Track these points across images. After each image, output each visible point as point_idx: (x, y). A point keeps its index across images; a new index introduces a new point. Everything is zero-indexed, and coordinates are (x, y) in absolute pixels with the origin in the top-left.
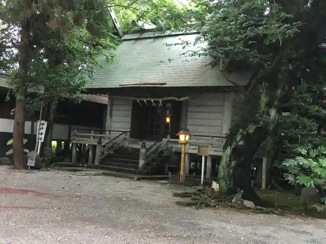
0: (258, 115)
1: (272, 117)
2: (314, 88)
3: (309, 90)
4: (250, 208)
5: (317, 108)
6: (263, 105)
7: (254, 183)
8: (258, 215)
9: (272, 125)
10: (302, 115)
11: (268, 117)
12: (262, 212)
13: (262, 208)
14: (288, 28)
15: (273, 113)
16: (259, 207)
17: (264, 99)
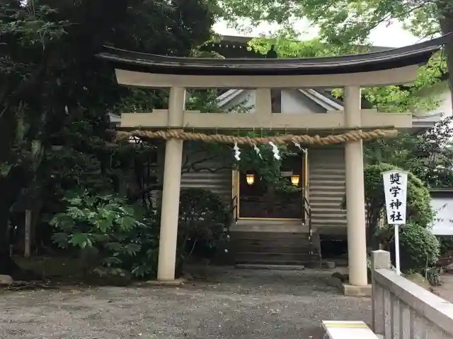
0: (14, 150)
1: (34, 153)
2: (94, 113)
3: (87, 116)
4: (6, 285)
5: (97, 140)
6: (21, 134)
7: (13, 248)
8: (17, 293)
9: (35, 163)
10: (78, 149)
11: (28, 152)
12: (23, 288)
13: (24, 282)
14: (52, 28)
15: (36, 146)
16: (19, 282)
17: (22, 128)
